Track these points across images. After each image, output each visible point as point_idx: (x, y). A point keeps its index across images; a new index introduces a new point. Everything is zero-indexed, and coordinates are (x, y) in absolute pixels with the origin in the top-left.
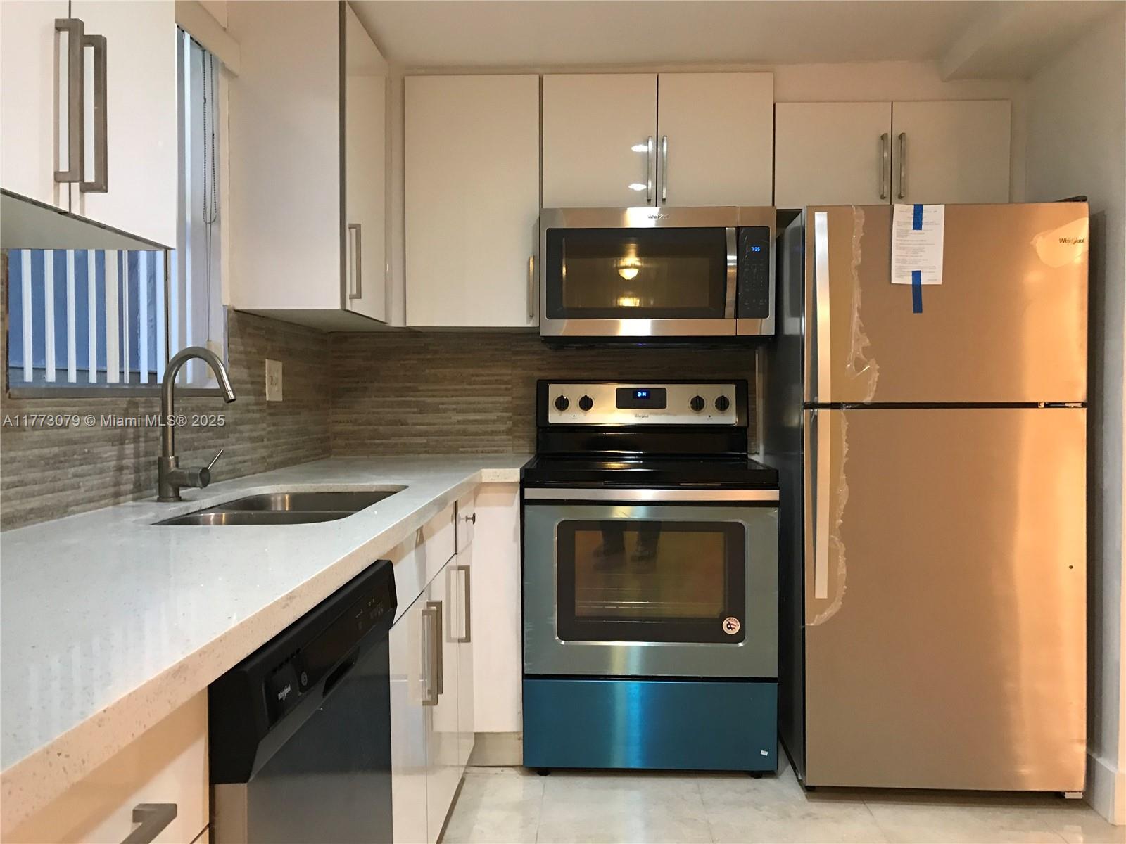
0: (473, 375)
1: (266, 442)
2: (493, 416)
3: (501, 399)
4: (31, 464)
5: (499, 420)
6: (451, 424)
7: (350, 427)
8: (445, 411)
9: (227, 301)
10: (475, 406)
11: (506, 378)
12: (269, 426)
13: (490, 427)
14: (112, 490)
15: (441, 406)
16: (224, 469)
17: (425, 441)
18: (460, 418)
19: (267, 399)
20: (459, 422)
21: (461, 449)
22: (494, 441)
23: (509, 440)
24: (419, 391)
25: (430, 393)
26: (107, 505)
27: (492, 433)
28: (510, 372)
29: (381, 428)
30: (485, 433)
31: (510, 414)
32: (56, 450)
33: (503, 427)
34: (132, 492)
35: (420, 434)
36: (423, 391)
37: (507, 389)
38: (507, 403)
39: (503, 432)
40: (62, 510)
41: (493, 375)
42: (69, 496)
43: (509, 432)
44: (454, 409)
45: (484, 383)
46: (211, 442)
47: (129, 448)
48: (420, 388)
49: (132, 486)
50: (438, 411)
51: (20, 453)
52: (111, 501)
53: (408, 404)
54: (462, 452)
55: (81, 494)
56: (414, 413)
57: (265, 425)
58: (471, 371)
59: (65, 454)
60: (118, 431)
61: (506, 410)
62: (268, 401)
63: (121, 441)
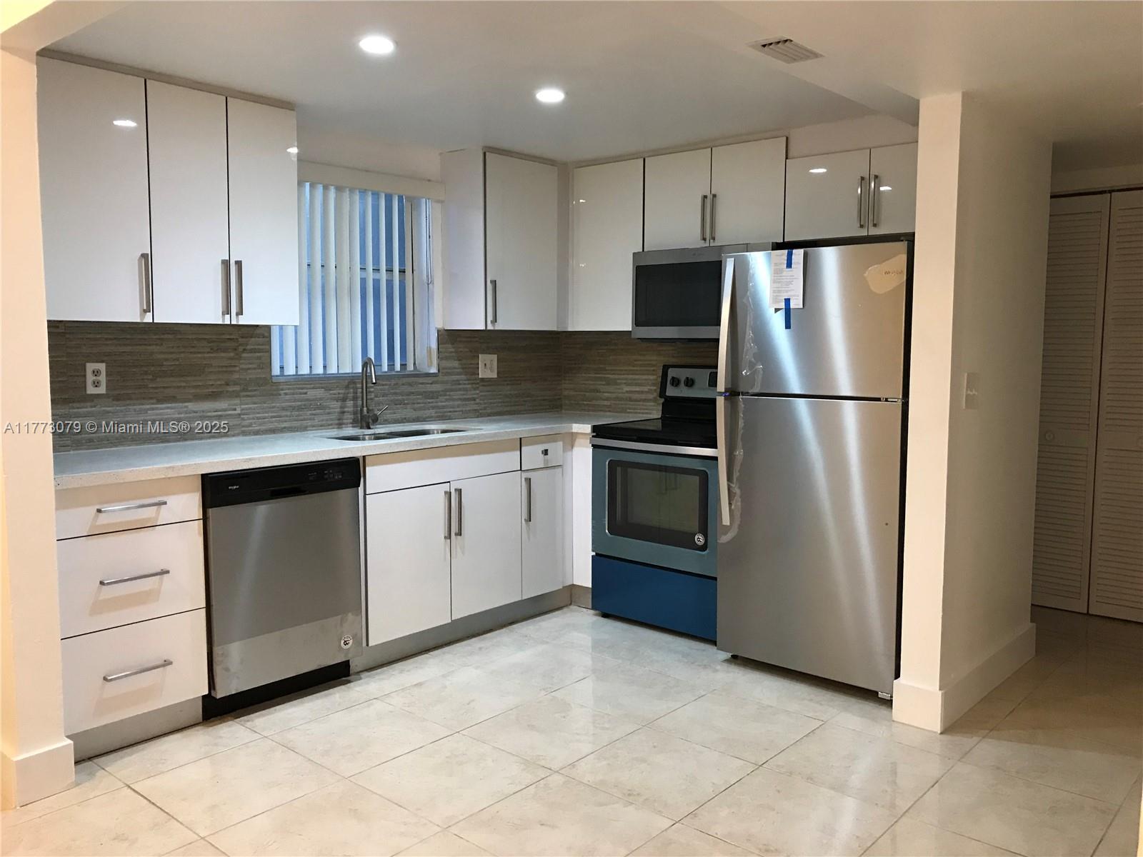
0: (635, 361)
1: (478, 401)
2: (646, 389)
3: (652, 377)
4: (284, 409)
5: (649, 392)
6: (622, 393)
7: (572, 393)
8: (620, 384)
9: (440, 326)
10: (636, 381)
11: (654, 363)
12: (481, 392)
13: (643, 396)
14: (337, 422)
15: (618, 381)
16: (433, 415)
17: (609, 404)
18: (628, 390)
19: (480, 377)
20: (627, 392)
21: (628, 411)
22: (646, 406)
23: (654, 406)
24: (606, 370)
25: (612, 372)
26: (334, 428)
27: (645, 400)
28: (655, 358)
29: (587, 394)
30: (640, 401)
31: (655, 388)
32: (300, 403)
33: (651, 396)
34: (352, 423)
35: (607, 399)
36: (609, 370)
37: (654, 370)
38: (654, 380)
39: (651, 400)
40: (305, 429)
41: (645, 361)
42: (310, 423)
43: (654, 400)
44: (625, 383)
45: (641, 366)
46: (419, 401)
47: (350, 403)
48: (607, 368)
49: (351, 421)
50: (616, 384)
51: (278, 405)
52: (336, 426)
53: (600, 379)
54: (629, 413)
55: (316, 422)
56: (604, 385)
57: (478, 392)
58: (635, 357)
59: (305, 405)
60: (341, 395)
61: (654, 385)
62: (481, 379)
63: (344, 400)
